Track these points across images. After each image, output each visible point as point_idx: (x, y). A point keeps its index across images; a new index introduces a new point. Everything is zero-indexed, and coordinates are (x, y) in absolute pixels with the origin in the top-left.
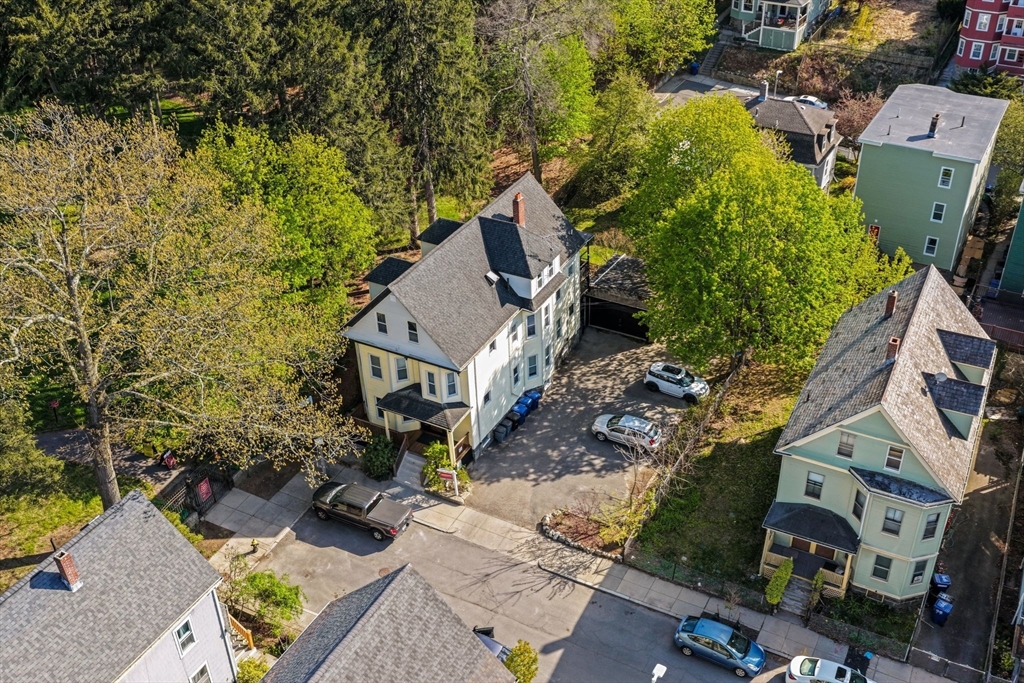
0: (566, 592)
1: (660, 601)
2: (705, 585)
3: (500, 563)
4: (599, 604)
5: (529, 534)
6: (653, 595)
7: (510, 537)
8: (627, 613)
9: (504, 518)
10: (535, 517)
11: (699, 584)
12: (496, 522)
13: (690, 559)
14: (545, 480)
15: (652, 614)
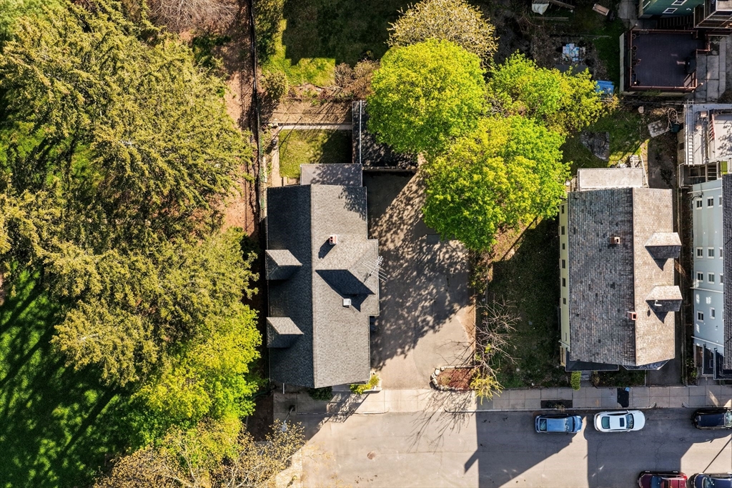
0: (466, 422)
1: (517, 404)
2: (536, 384)
3: (420, 421)
4: (488, 420)
5: (429, 392)
6: (512, 402)
7: (419, 399)
8: (504, 419)
9: (409, 387)
10: (426, 379)
11: (533, 384)
12: (407, 392)
13: (522, 368)
14: (409, 349)
15: (516, 414)
